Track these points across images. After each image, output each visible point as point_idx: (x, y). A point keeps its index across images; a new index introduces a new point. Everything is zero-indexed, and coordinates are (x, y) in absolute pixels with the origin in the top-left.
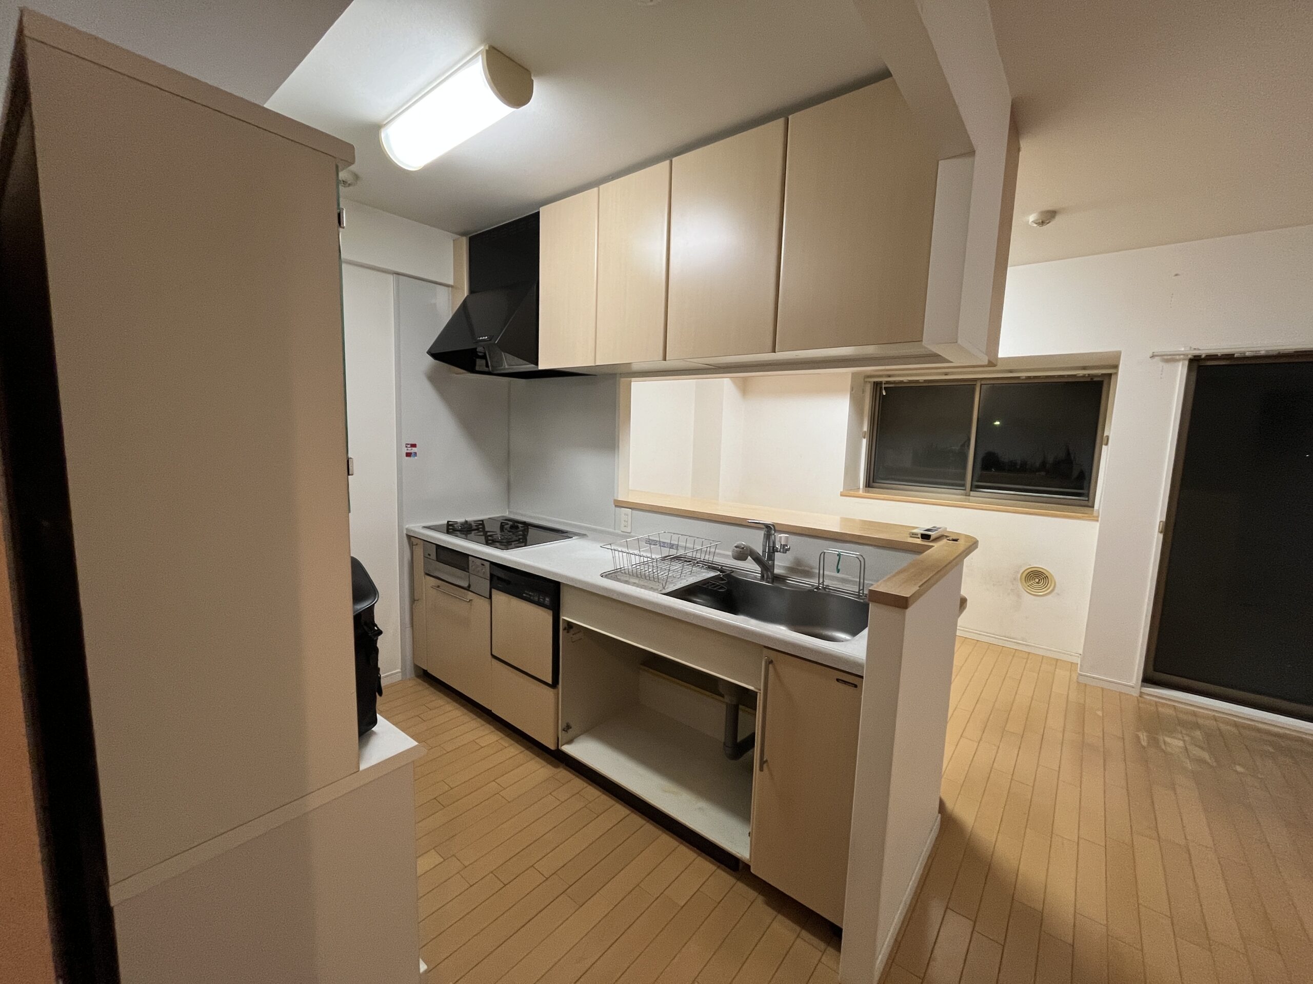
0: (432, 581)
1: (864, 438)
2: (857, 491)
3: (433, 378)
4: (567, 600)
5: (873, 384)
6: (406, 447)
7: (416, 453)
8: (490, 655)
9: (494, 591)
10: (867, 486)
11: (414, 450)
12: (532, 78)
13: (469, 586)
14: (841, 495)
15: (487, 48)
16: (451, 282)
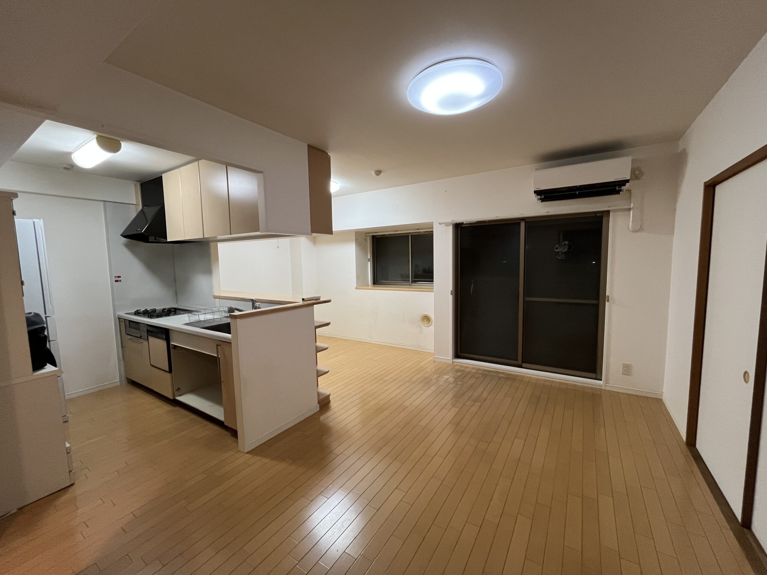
0: (129, 337)
1: (369, 261)
2: (368, 287)
3: (127, 246)
4: (172, 336)
5: (371, 237)
6: (115, 278)
7: (121, 280)
8: (150, 365)
9: (149, 337)
10: (374, 283)
11: (119, 279)
12: (121, 142)
13: (141, 336)
14: (356, 289)
15: (97, 136)
16: (135, 203)
